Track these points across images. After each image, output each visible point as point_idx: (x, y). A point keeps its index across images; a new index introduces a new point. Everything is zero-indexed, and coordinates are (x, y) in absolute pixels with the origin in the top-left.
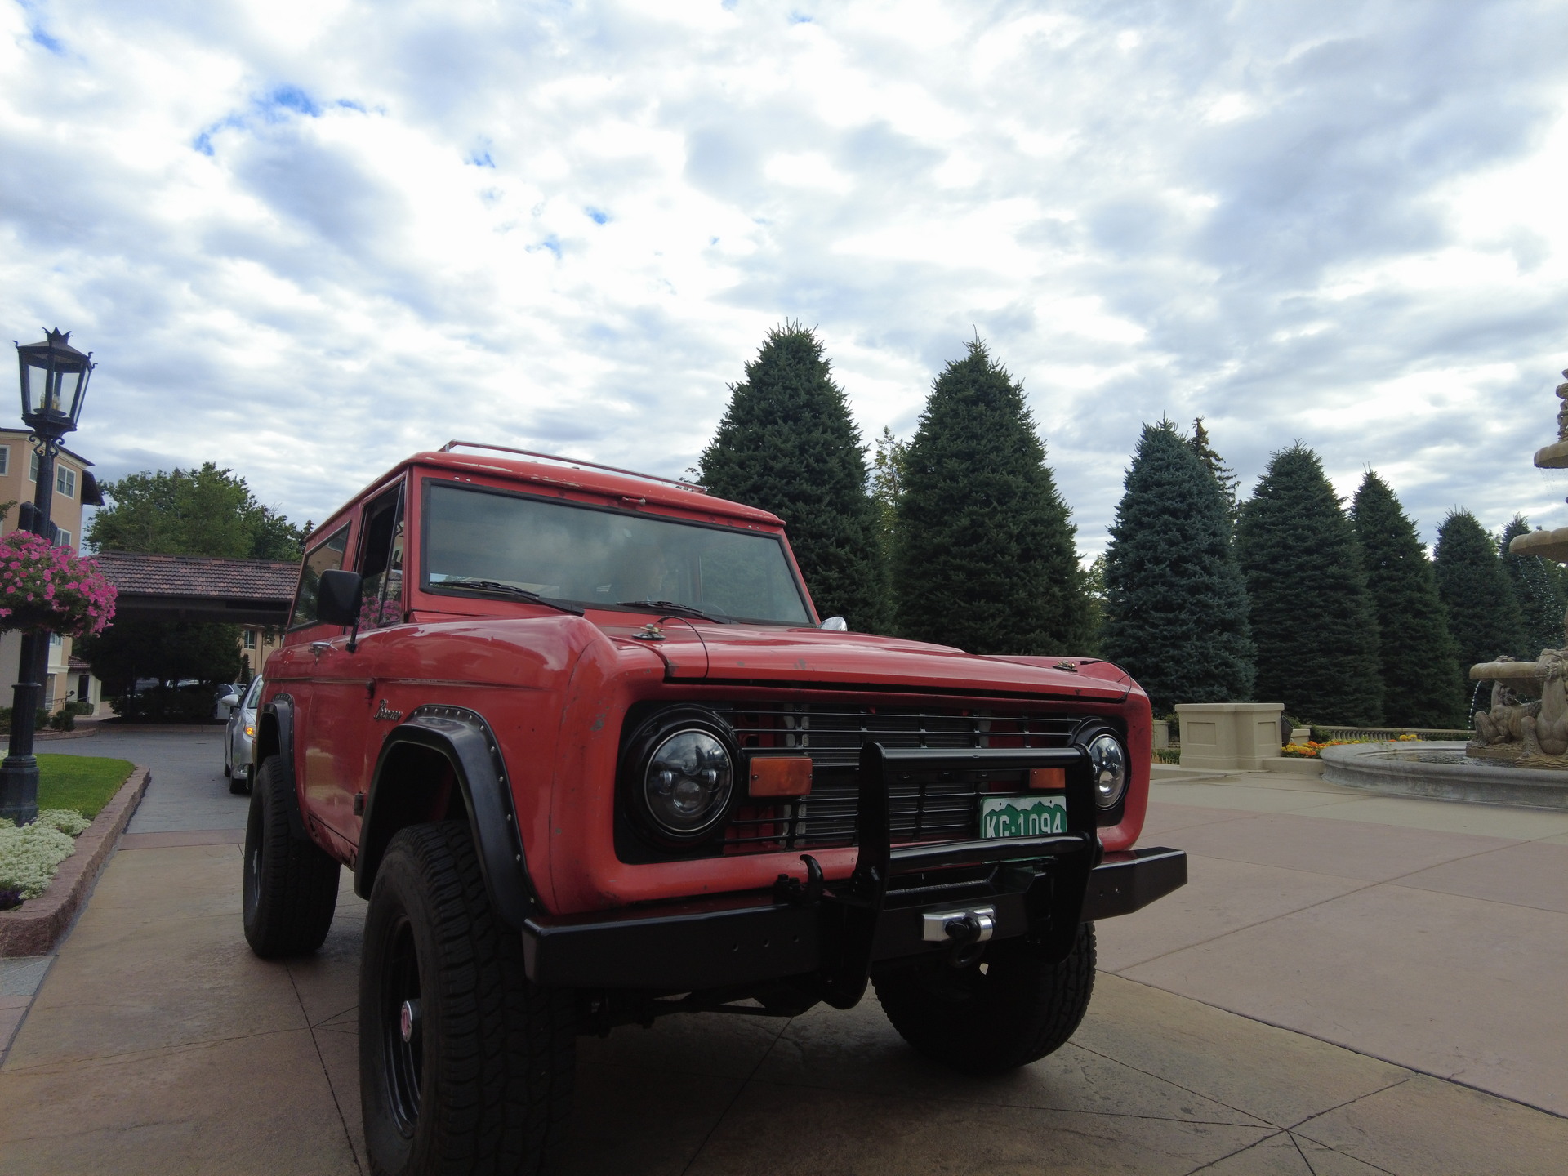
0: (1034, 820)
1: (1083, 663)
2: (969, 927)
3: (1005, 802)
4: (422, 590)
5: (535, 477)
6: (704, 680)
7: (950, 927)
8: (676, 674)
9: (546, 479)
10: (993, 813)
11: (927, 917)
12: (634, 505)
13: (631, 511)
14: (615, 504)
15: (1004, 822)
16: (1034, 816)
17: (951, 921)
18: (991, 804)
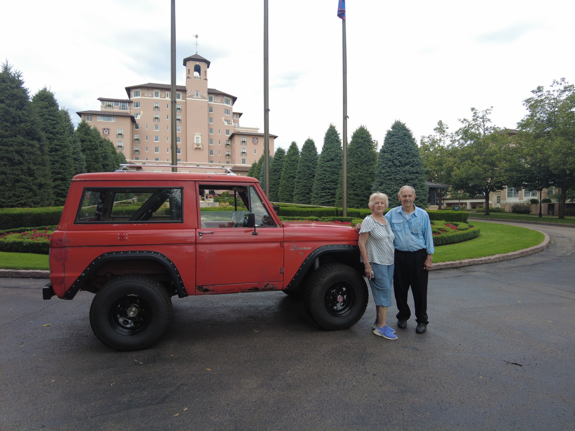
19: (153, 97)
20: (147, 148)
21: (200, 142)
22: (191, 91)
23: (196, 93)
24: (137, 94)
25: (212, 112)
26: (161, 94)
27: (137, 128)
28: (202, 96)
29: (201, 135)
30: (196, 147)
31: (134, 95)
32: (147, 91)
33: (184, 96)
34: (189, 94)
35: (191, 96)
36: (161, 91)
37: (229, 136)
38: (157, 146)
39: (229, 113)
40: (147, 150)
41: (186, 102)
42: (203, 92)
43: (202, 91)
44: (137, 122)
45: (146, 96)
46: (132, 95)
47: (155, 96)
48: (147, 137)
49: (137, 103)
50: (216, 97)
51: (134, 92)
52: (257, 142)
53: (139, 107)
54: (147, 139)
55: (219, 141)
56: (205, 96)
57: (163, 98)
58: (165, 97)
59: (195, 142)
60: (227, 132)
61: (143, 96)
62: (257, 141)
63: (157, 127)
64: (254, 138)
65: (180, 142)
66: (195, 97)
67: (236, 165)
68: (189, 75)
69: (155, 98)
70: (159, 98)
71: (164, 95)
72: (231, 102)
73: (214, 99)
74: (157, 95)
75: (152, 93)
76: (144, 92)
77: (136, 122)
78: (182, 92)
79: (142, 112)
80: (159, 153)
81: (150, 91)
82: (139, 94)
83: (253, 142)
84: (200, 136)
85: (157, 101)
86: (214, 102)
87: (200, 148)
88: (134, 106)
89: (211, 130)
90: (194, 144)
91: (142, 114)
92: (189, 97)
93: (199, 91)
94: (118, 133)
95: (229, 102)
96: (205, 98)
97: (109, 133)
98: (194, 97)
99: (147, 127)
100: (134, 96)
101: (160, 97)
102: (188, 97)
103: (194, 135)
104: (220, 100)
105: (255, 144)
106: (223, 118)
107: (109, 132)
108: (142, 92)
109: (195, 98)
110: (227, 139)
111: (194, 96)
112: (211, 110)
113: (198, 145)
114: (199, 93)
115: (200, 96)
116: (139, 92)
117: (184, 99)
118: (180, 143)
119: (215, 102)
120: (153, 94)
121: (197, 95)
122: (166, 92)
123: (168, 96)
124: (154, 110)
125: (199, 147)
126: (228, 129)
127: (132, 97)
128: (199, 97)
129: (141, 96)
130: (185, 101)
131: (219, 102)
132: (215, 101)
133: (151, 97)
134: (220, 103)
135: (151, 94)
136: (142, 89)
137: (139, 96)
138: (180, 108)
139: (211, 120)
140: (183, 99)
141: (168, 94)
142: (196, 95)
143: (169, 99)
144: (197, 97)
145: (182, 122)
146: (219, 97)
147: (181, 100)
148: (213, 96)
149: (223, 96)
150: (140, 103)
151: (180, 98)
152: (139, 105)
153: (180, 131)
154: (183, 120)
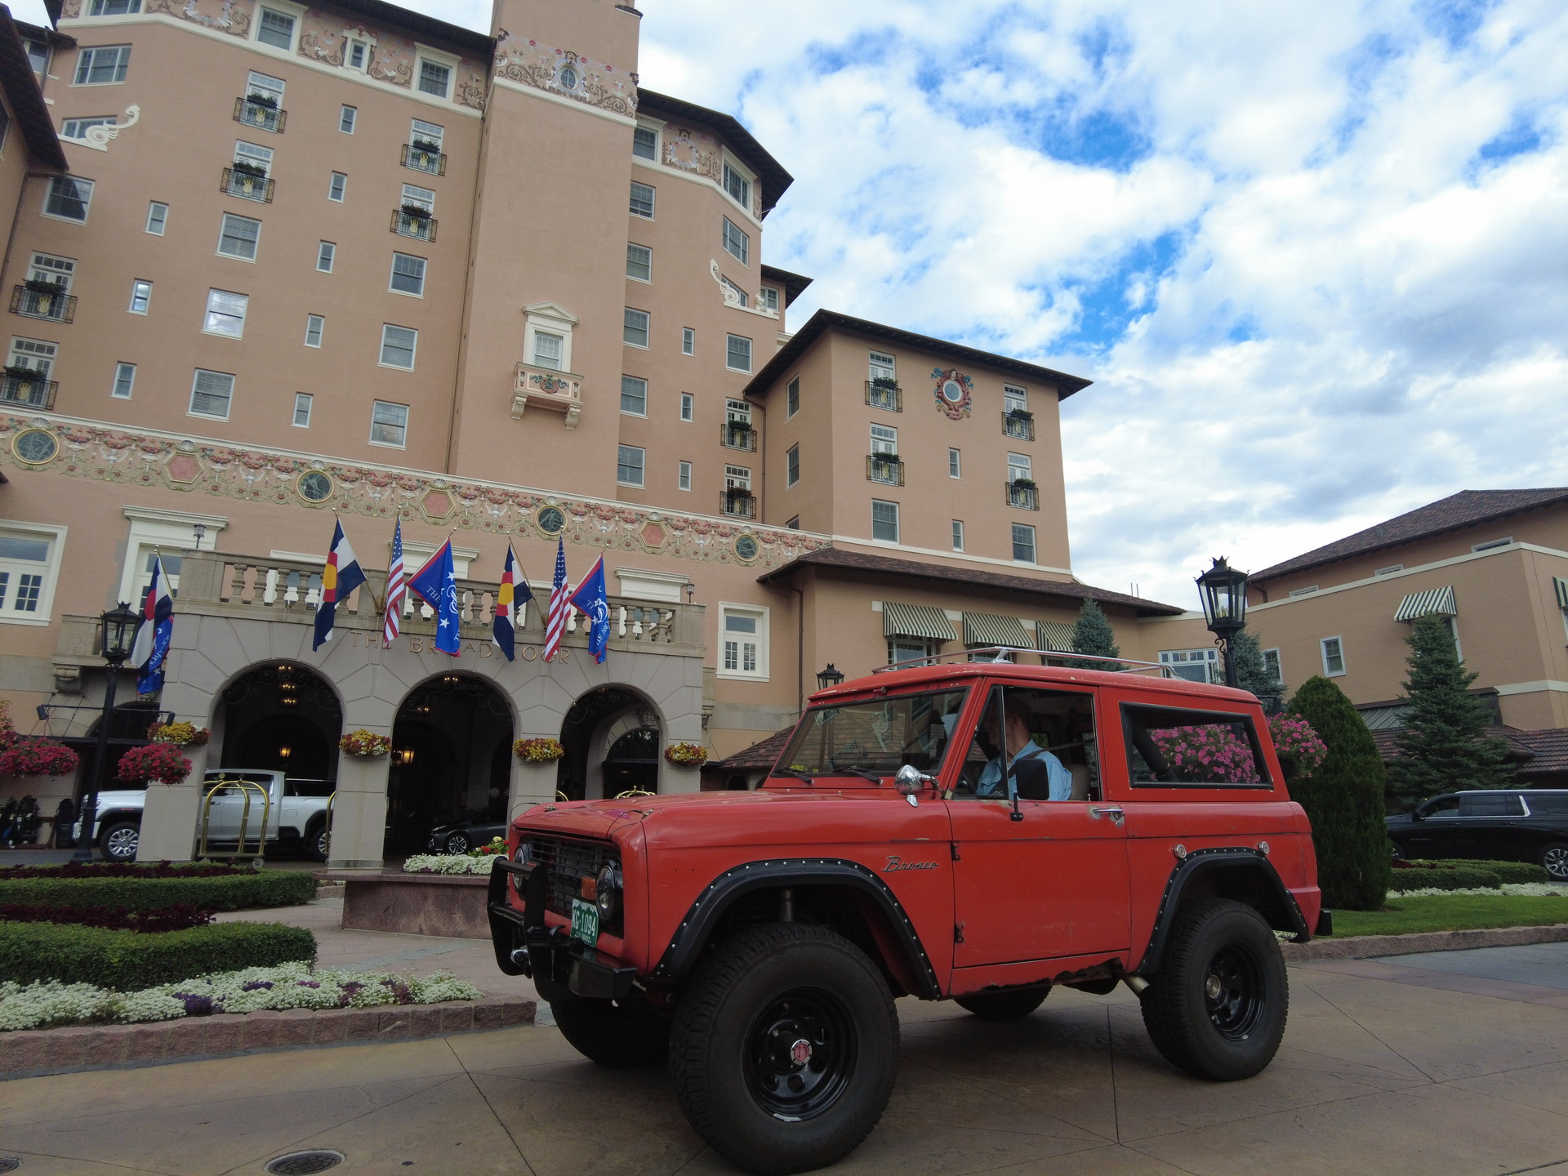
19: (244, 34)
20: (127, 371)
21: (565, 366)
22: (532, 43)
23: (560, 62)
25: (649, 215)
26: (313, 33)
27: (69, 203)
28: (602, 90)
29: (575, 325)
30: (538, 392)
33: (474, 84)
34: (517, 60)
35: (530, 75)
36: (316, 15)
37: (751, 374)
38: (216, 363)
39: (744, 252)
40: (123, 385)
41: (483, 119)
42: (609, 68)
43: (603, 66)
44: (75, 166)
45: (187, 18)
47: (261, 38)
49: (107, 54)
50: (677, 139)
52: (966, 402)
53: (119, 81)
54: (139, 305)
55: (686, 401)
56: (619, 94)
57: (324, 59)
58: (337, 61)
59: (529, 358)
60: (739, 350)
61: (166, 10)
62: (966, 393)
63: (239, 235)
64: (946, 376)
65: (407, 363)
66: (555, 86)
67: (835, 537)
69: (257, 46)
70: (291, 54)
71: (329, 42)
72: (754, 195)
73: (664, 146)
74: (275, 33)
75: (241, 10)
77: (69, 162)
78: (464, 60)
79: (134, 109)
80: (225, 419)
83: (942, 398)
84: (565, 329)
85: (269, 69)
86: (661, 158)
87: (559, 411)
88: (84, 70)
89: (635, 323)
90: (519, 369)
91: (132, 122)
92: (512, 75)
93: (584, 60)
95: (745, 191)
96: (619, 110)
98: (548, 84)
99: (157, 218)
101: (301, 48)
102: (501, 75)
103: (526, 314)
104: (699, 160)
105: (954, 412)
106: (713, 263)
109: (551, 90)
110: (738, 394)
111: (548, 76)
112: (641, 202)
113: (549, 384)
114: (580, 67)
115: (588, 89)
117: (475, 100)
118: (409, 369)
119: (671, 164)
120: (248, 18)
121: (568, 78)
122: (352, 35)
123: (356, 61)
124: (236, 116)
125: (560, 396)
126: (742, 331)
127: (80, 17)
128: (577, 88)
129: (149, 10)
130: (478, 114)
131: (694, 171)
132: (669, 158)
133: (227, 30)
134: (702, 174)
135: (233, 17)
137: (136, 9)
138: (438, 143)
139: (638, 257)
140: (466, 104)
141: (358, 50)
142: (564, 78)
143: (368, 80)
144: (563, 89)
145: (439, 236)
146: (691, 143)
147: (448, 101)
148: (656, 126)
149: (719, 143)
150: (127, 53)
151: (444, 95)
152: (123, 67)
153: (416, 290)
154: (449, 226)
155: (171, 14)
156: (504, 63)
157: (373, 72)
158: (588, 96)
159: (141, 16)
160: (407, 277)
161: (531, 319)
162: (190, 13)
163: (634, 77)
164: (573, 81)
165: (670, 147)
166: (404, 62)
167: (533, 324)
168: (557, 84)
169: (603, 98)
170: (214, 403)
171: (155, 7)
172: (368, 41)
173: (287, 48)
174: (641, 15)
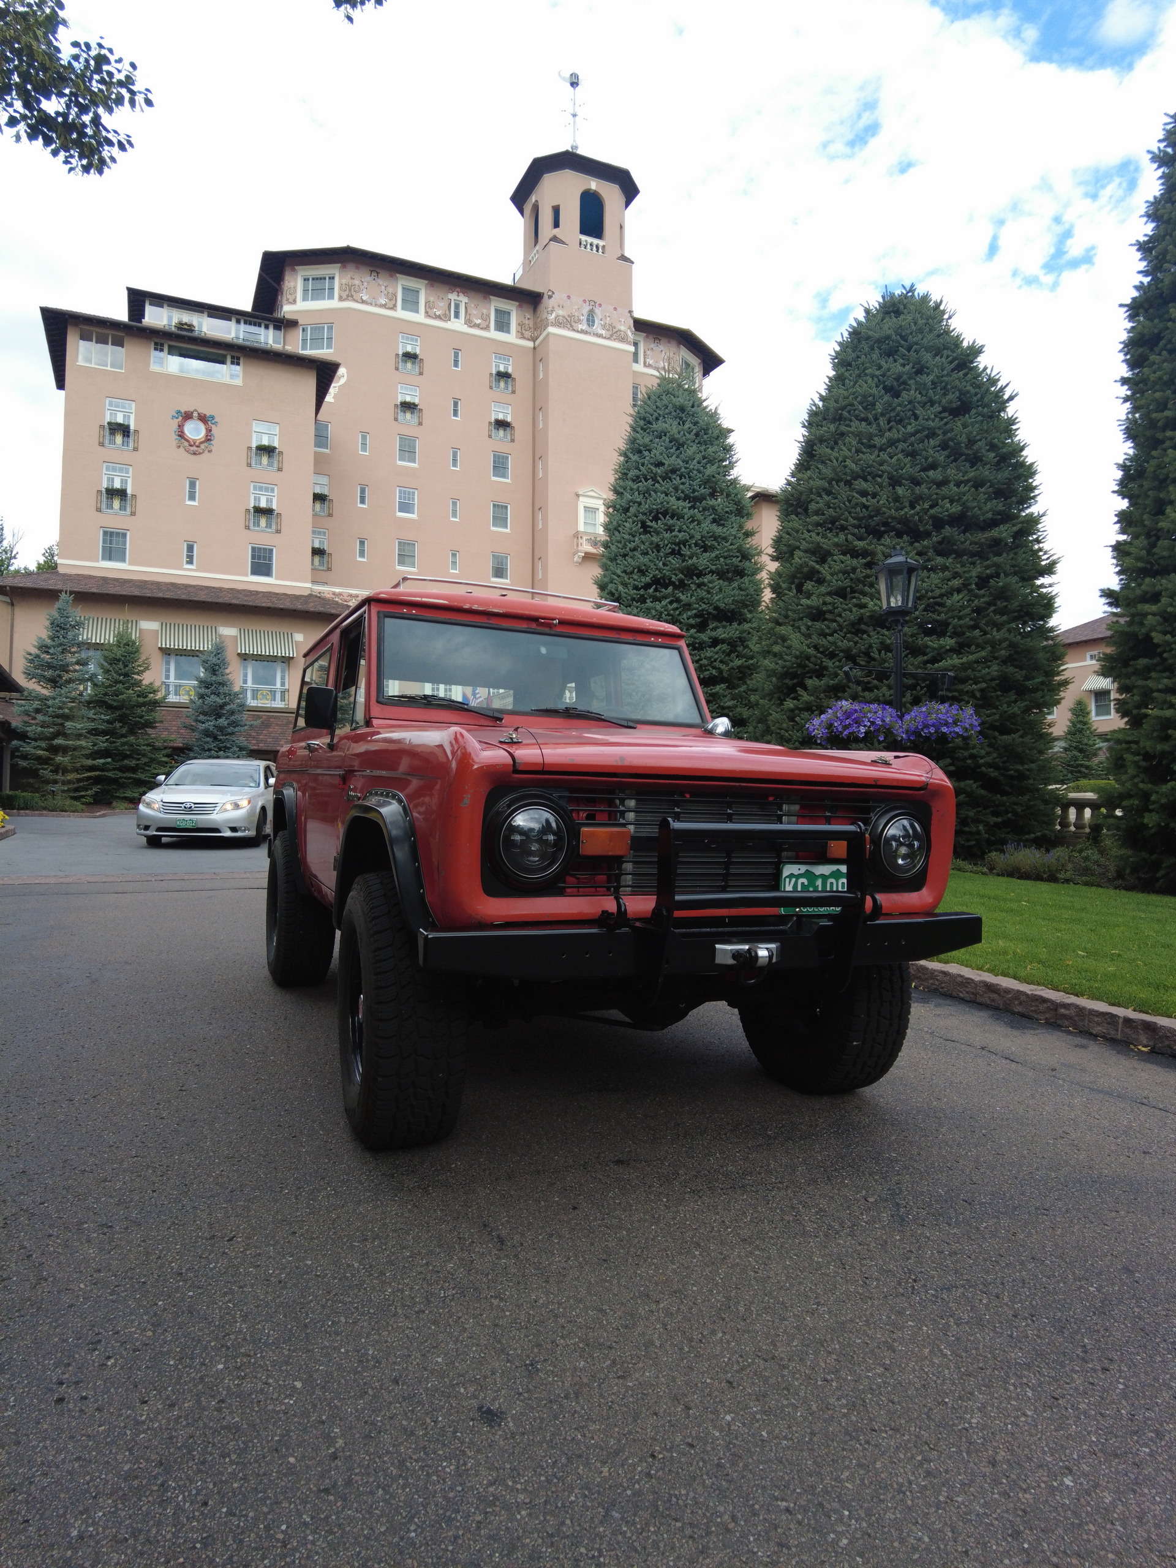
0: (832, 884)
1: (896, 757)
2: (751, 957)
3: (803, 868)
4: (378, 702)
5: (467, 606)
6: (543, 772)
7: (736, 955)
8: (521, 768)
9: (475, 607)
10: (791, 876)
11: (717, 946)
12: (550, 626)
13: (547, 630)
14: (534, 625)
15: (803, 883)
16: (833, 880)
17: (738, 951)
18: (788, 870)
19: (394, 308)
20: (362, 543)
22: (569, 297)
23: (586, 309)
24: (318, 288)
26: (432, 299)
27: (321, 441)
28: (612, 327)
31: (305, 291)
32: (368, 279)
33: (527, 322)
34: (561, 312)
35: (568, 323)
36: (432, 285)
38: (408, 536)
40: (362, 554)
41: (535, 349)
42: (615, 309)
43: (611, 308)
45: (363, 302)
46: (295, 292)
47: (403, 308)
48: (363, 491)
49: (317, 329)
50: (652, 346)
51: (306, 280)
53: (331, 351)
54: (363, 501)
56: (622, 328)
57: (439, 317)
58: (445, 318)
59: (583, 528)
61: (350, 297)
63: (408, 449)
65: (506, 527)
66: (584, 328)
68: (557, 230)
69: (401, 313)
70: (419, 317)
71: (441, 304)
72: (698, 374)
73: (645, 354)
74: (411, 303)
75: (391, 290)
76: (357, 282)
78: (520, 306)
80: (415, 570)
81: (380, 281)
82: (332, 289)
85: (410, 330)
86: (645, 363)
88: (304, 340)
90: (577, 534)
91: (343, 381)
92: (558, 324)
93: (600, 305)
94: (254, 445)
96: (623, 340)
97: (208, 439)
98: (580, 327)
99: (364, 444)
100: (305, 299)
101: (426, 312)
102: (553, 325)
103: (578, 495)
104: (666, 361)
107: (209, 430)
108: (344, 281)
109: (582, 332)
111: (579, 321)
113: (595, 543)
114: (598, 311)
115: (604, 327)
116: (332, 278)
117: (528, 334)
118: (508, 531)
119: (650, 366)
120: (395, 295)
121: (591, 321)
122: (453, 296)
123: (457, 316)
124: (397, 369)
127: (294, 302)
128: (597, 328)
129: (341, 299)
130: (530, 344)
131: (664, 369)
132: (647, 361)
133: (384, 306)
134: (669, 371)
135: (387, 296)
136: (344, 267)
137: (331, 297)
138: (510, 371)
140: (524, 338)
141: (457, 306)
142: (588, 320)
143: (465, 329)
144: (589, 330)
145: (516, 438)
146: (661, 347)
147: (511, 337)
148: (641, 337)
149: (679, 343)
150: (330, 328)
151: (508, 332)
152: (330, 339)
153: (504, 476)
154: (522, 429)
155: (354, 300)
156: (554, 315)
157: (469, 322)
158: (603, 332)
159: (334, 304)
160: (500, 466)
161: (581, 499)
162: (364, 298)
163: (630, 312)
164: (593, 322)
165: (648, 352)
166: (485, 311)
167: (583, 502)
168: (583, 326)
169: (615, 334)
170: (406, 559)
171: (344, 297)
172: (463, 299)
173: (417, 311)
174: (632, 263)
